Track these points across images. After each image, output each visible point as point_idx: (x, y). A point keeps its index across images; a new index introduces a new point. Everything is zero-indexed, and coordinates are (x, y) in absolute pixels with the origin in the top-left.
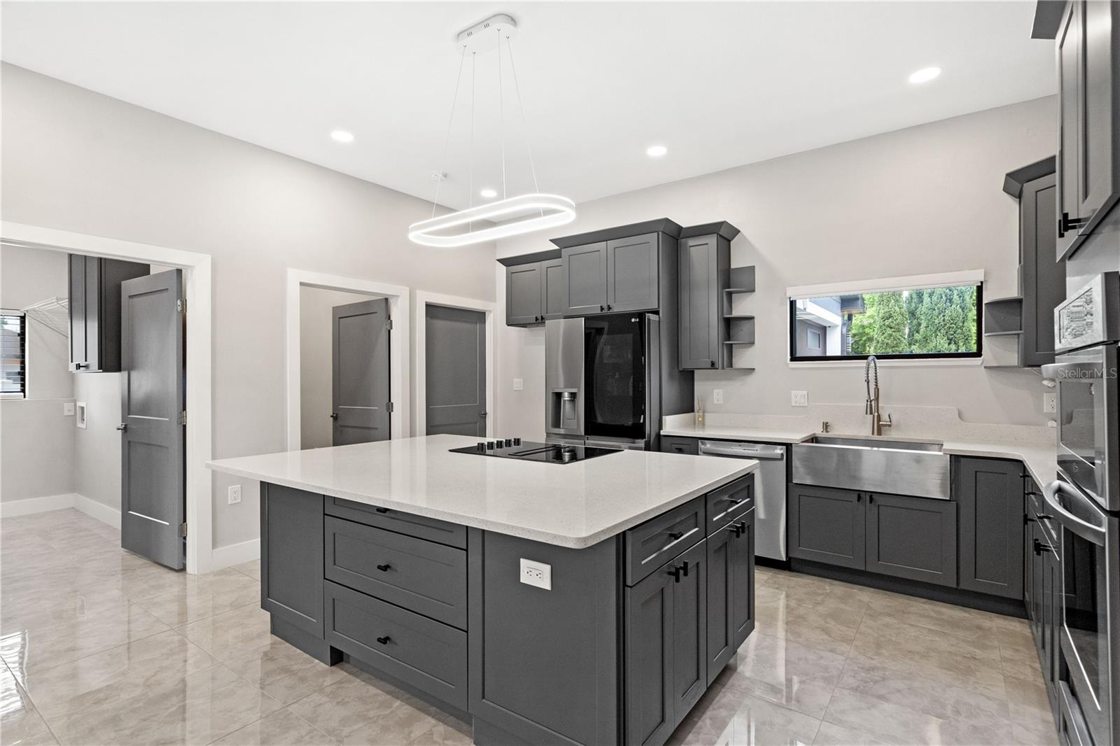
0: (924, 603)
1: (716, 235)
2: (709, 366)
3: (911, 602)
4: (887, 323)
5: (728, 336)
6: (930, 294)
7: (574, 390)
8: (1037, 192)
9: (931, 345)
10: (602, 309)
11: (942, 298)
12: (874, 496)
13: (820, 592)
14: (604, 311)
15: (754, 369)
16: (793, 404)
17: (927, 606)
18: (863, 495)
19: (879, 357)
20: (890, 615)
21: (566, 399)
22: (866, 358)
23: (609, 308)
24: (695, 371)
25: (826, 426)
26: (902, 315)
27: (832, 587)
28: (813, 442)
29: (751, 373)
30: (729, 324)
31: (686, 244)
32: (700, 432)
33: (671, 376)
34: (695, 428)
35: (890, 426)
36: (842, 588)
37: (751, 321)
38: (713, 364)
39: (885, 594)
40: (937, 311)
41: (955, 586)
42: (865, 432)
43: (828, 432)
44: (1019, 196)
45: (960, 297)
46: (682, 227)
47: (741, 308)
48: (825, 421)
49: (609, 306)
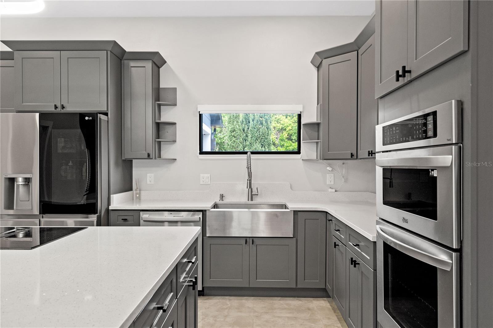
0: (280, 300)
1: (151, 61)
2: (146, 156)
3: (274, 301)
4: (233, 134)
5: (158, 136)
6: (253, 120)
7: (28, 176)
8: (329, 65)
9: (254, 147)
10: (56, 107)
11: (258, 122)
12: (255, 239)
13: (225, 307)
14: (57, 110)
15: (176, 159)
16: (201, 183)
17: (281, 302)
18: (248, 239)
19: (253, 153)
20: (266, 313)
21: (21, 183)
22: (246, 153)
23: (63, 107)
24: (134, 161)
25: (222, 197)
26: (240, 130)
27: (231, 302)
28: (214, 208)
29: (174, 162)
30: (159, 126)
31: (129, 65)
32: (138, 206)
33: (117, 164)
34: (133, 202)
35: (257, 195)
36: (236, 301)
37: (174, 126)
38: (149, 155)
39: (260, 299)
40: (256, 129)
41: (295, 287)
42: (244, 199)
43: (223, 200)
44: (318, 68)
45: (266, 122)
46: (126, 51)
47: (167, 116)
48: (222, 193)
49: (63, 105)
